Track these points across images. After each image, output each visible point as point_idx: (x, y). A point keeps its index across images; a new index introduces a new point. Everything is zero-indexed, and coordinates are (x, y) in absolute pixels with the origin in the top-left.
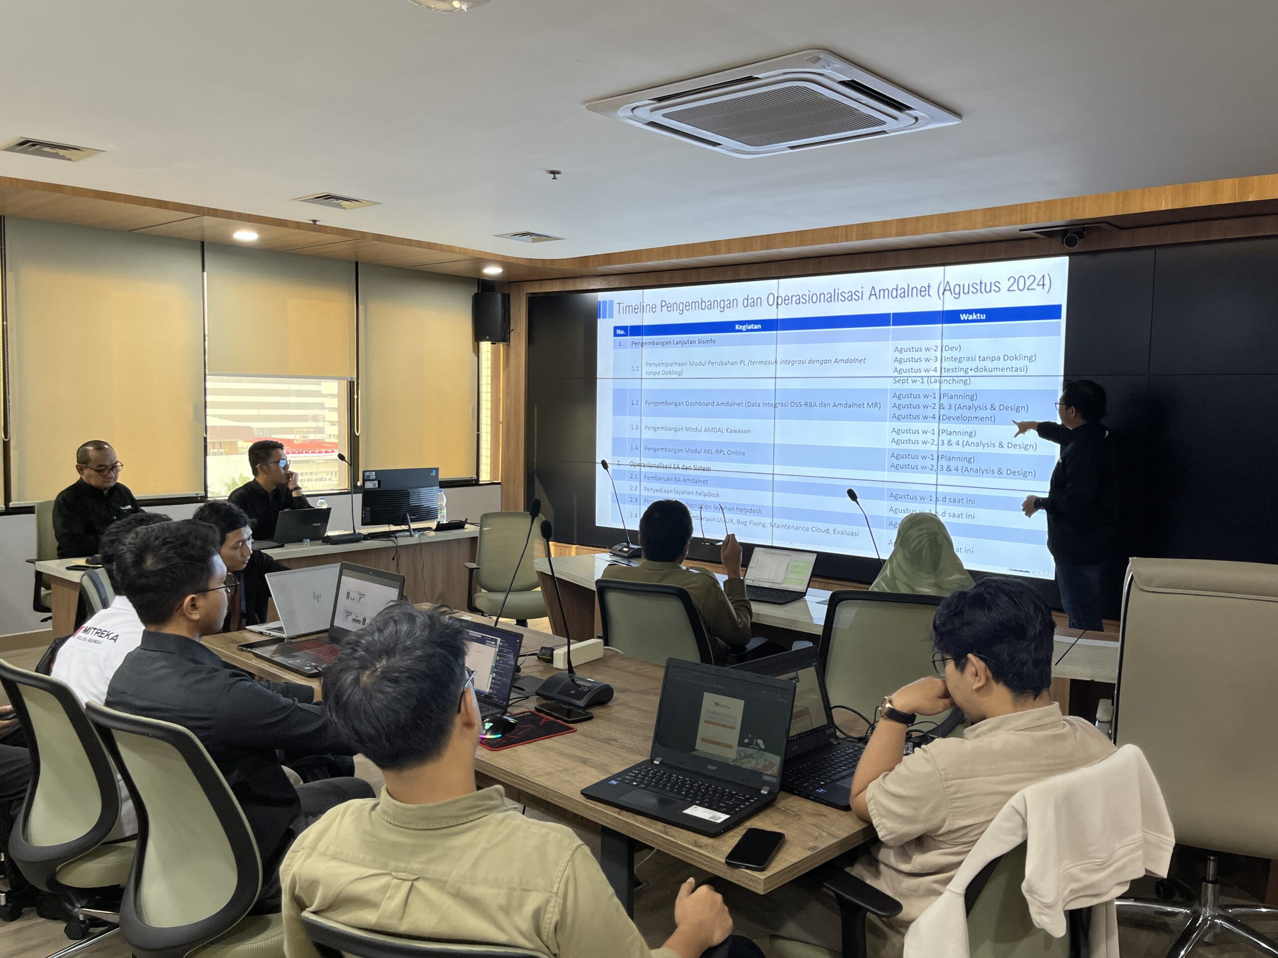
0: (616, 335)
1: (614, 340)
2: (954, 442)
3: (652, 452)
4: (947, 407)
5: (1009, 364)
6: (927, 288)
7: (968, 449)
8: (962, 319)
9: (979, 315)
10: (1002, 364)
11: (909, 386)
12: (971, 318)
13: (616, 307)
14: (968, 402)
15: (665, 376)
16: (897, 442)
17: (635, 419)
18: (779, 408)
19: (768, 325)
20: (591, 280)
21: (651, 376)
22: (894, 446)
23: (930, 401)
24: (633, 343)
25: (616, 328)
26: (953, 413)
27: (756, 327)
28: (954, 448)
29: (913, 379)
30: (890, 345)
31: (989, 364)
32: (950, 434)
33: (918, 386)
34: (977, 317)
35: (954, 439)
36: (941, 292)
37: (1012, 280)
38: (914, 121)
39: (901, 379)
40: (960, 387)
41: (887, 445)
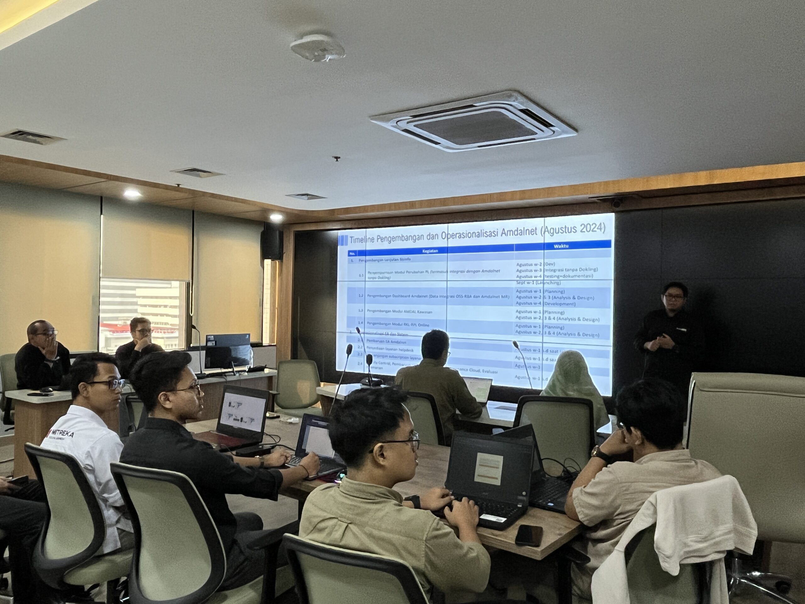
0: (349, 255)
1: (348, 258)
2: (552, 317)
3: (372, 325)
4: (547, 297)
5: (582, 273)
6: (535, 231)
7: (560, 322)
8: (555, 247)
9: (565, 245)
10: (578, 273)
11: (526, 285)
12: (560, 247)
13: (349, 239)
14: (560, 295)
15: (380, 280)
16: (519, 318)
17: (361, 306)
18: (449, 299)
19: (442, 250)
20: (334, 224)
21: (372, 280)
22: (517, 320)
23: (538, 294)
24: (360, 260)
25: (349, 252)
26: (551, 301)
27: (435, 251)
28: (553, 321)
29: (528, 281)
30: (515, 262)
31: (571, 273)
32: (550, 313)
33: (531, 285)
34: (564, 246)
35: (552, 316)
36: (543, 232)
37: (583, 226)
38: (553, 133)
39: (521, 282)
40: (555, 286)
41: (514, 320)
